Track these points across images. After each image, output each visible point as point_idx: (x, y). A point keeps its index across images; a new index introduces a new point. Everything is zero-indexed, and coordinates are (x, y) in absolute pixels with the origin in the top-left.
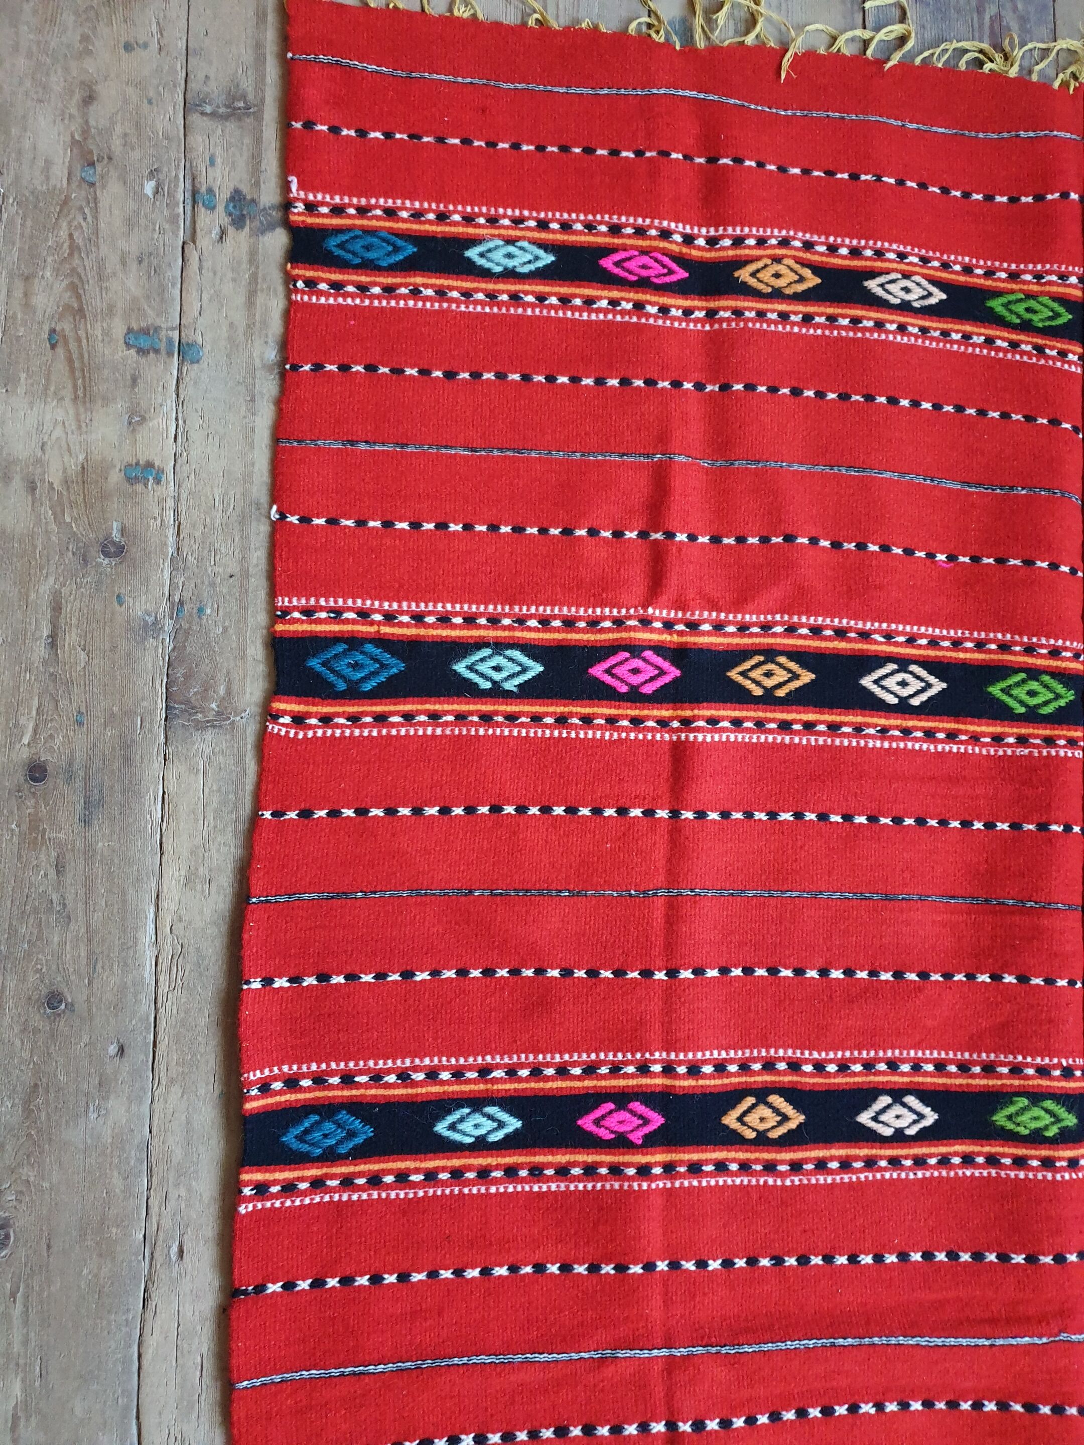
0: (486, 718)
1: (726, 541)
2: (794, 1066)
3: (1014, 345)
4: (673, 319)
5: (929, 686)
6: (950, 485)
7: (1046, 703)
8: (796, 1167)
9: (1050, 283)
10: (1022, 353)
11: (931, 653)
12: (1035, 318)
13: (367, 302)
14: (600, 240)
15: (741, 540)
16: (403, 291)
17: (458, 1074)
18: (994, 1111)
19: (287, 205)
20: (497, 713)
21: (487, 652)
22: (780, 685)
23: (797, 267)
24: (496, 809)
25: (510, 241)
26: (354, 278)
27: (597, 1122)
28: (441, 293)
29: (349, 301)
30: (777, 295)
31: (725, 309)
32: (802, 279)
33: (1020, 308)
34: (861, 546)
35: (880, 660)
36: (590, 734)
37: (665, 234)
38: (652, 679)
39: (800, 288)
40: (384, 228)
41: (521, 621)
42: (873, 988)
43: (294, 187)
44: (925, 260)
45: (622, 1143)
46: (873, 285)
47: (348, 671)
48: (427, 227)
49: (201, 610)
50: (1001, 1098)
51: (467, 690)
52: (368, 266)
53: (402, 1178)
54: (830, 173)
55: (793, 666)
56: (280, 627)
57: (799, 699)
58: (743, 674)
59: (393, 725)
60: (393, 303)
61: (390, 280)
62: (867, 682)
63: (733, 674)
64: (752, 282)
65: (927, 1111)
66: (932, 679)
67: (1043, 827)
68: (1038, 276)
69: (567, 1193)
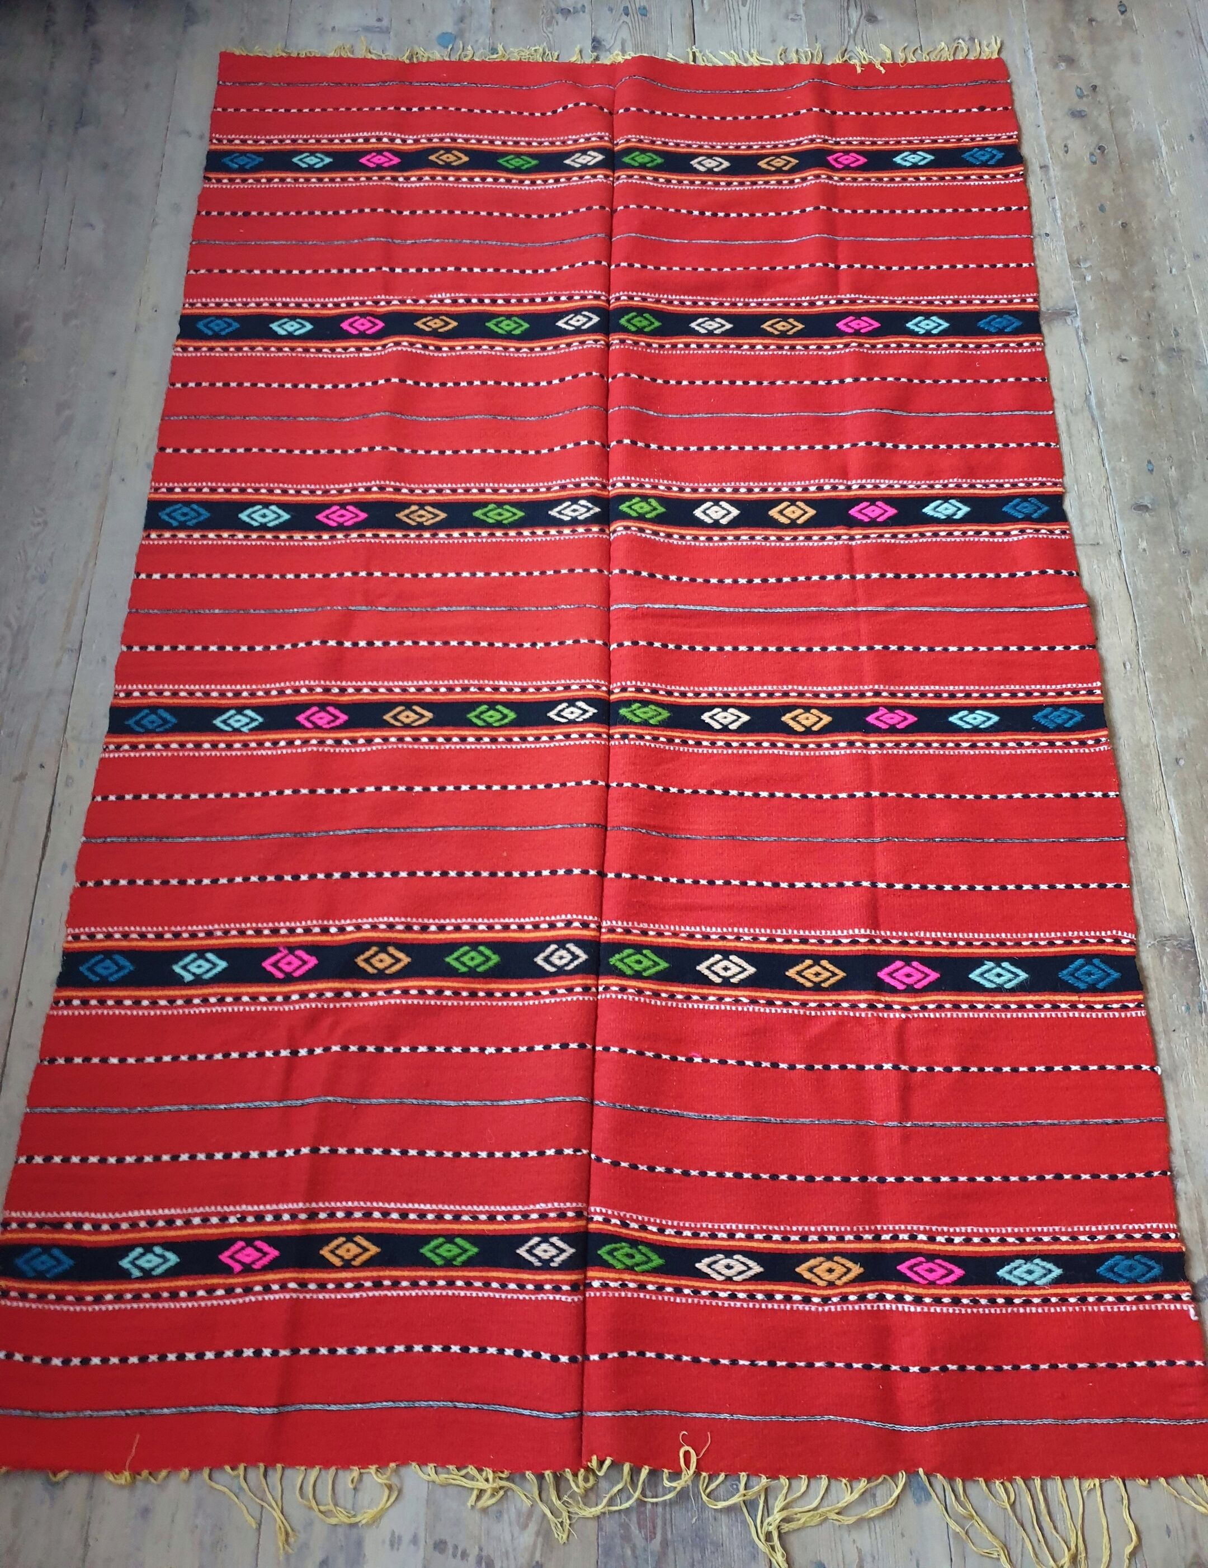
0: (1002, 944)
1: (853, 1067)
2: (789, 746)
3: (643, 1228)
4: (905, 1231)
5: (709, 968)
6: (692, 1114)
7: (629, 956)
8: (786, 694)
9: (616, 1280)
10: (636, 1221)
11: (705, 991)
12: (627, 1250)
13: (1124, 1227)
14: (966, 1292)
15: (843, 1067)
16: (1101, 1237)
17: (989, 745)
18: (669, 718)
19: (1194, 1299)
20: (995, 947)
21: (1008, 986)
22: (810, 967)
23: (815, 1280)
24: (988, 888)
25: (1031, 1285)
26: (1136, 1245)
27: (905, 719)
28: (1074, 1239)
29: (1136, 1227)
30: (829, 1256)
31: (868, 1241)
32: (811, 1270)
33: (639, 1258)
34: (758, 1064)
35: (743, 984)
36: (933, 935)
37: (918, 1300)
38: (897, 970)
39: (812, 1262)
40: (1124, 1286)
41: (988, 1008)
42: (742, 786)
43: (1192, 1312)
44: (714, 1295)
46: (757, 1269)
47: (1094, 970)
48: (1093, 1290)
49: (1188, 1008)
50: (664, 725)
51: (1018, 962)
52: (1129, 1254)
53: (1014, 695)
54: (791, 1365)
55: (801, 980)
56: (1140, 997)
57: (797, 958)
58: (834, 974)
59: (1060, 938)
60: (1106, 1228)
61: (1112, 1245)
62: (751, 970)
63: (841, 974)
64: (849, 1264)
65: (708, 720)
66: (706, 972)
67: (634, 877)
68: (624, 1286)
69: (919, 685)
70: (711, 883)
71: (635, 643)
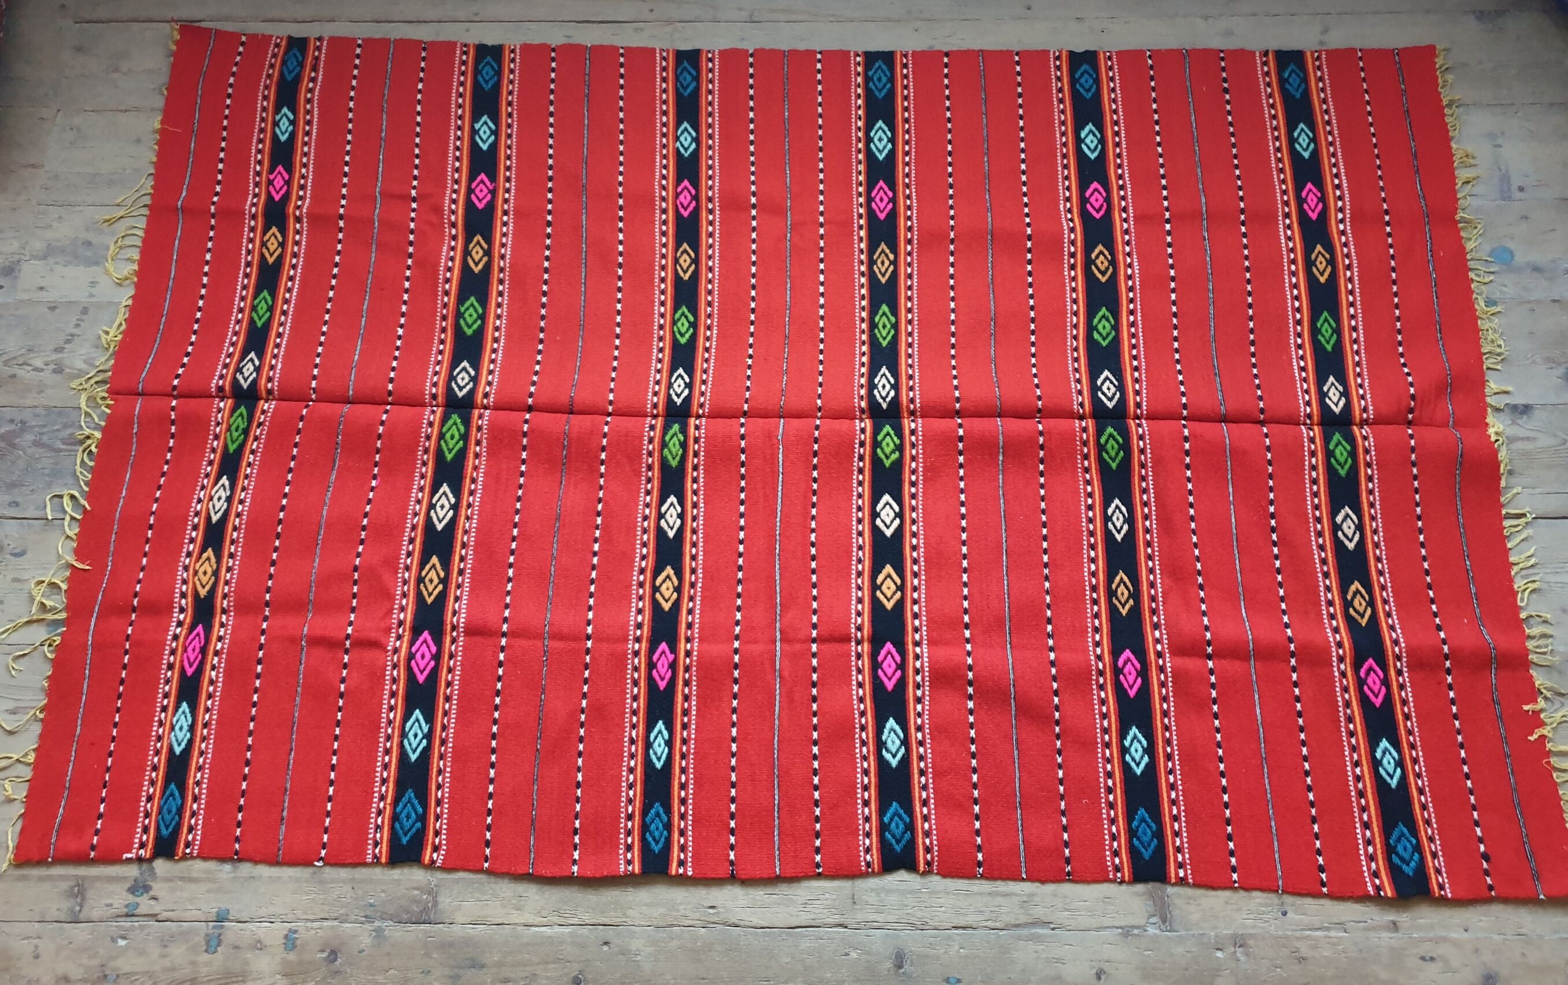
0: (443, 742)
1: (354, 604)
2: (642, 571)
3: (256, 438)
4: (226, 634)
5: (444, 493)
6: (333, 477)
7: (458, 430)
8: (693, 571)
9: (222, 418)
10: (261, 434)
11: (427, 490)
12: (242, 426)
13: (202, 812)
14: (176, 675)
15: (354, 596)
16: (197, 790)
17: (632, 756)
18: (670, 466)
19: (140, 860)
20: (441, 736)
21: (406, 742)
22: (438, 574)
23: (201, 561)
24: (494, 736)
25: (172, 728)
26: (187, 819)
27: (662, 679)
28: (200, 768)
29: (200, 822)
30: (216, 573)
31: (222, 604)
32: (208, 559)
33: (235, 434)
34: (364, 528)
35: (428, 520)
36: (457, 682)
37: (176, 637)
38: (428, 647)
39: (213, 560)
40: (159, 803)
41: (390, 722)
42: (605, 528)
43: (129, 856)
44: (203, 487)
45: (673, 666)
46: (215, 518)
47: (411, 821)
48: (160, 777)
49: (371, 905)
50: (664, 464)
51: (426, 753)
52: (180, 811)
53: (683, 786)
54: (147, 541)
55: (428, 567)
56: (383, 860)
57: (446, 564)
58: (430, 595)
59: (443, 795)
60: (203, 796)
61: (190, 798)
62: (440, 527)
63: (429, 600)
64: (207, 588)
65: (669, 501)
66: (441, 491)
67: (525, 435)
68: (218, 424)
69: (697, 696)
70: (519, 499)
71: (743, 437)
